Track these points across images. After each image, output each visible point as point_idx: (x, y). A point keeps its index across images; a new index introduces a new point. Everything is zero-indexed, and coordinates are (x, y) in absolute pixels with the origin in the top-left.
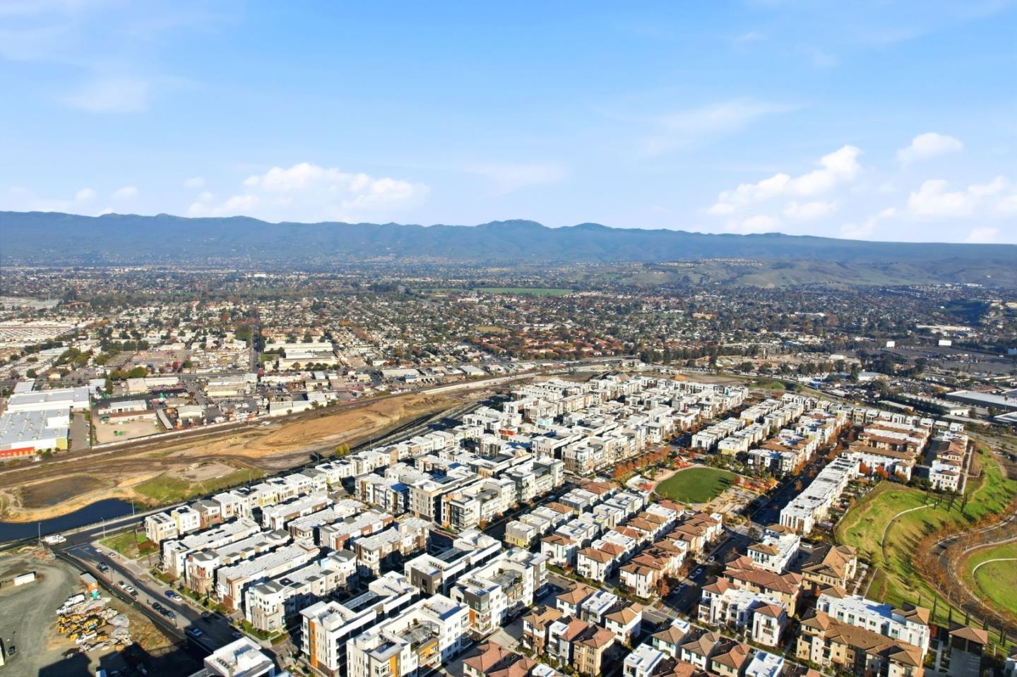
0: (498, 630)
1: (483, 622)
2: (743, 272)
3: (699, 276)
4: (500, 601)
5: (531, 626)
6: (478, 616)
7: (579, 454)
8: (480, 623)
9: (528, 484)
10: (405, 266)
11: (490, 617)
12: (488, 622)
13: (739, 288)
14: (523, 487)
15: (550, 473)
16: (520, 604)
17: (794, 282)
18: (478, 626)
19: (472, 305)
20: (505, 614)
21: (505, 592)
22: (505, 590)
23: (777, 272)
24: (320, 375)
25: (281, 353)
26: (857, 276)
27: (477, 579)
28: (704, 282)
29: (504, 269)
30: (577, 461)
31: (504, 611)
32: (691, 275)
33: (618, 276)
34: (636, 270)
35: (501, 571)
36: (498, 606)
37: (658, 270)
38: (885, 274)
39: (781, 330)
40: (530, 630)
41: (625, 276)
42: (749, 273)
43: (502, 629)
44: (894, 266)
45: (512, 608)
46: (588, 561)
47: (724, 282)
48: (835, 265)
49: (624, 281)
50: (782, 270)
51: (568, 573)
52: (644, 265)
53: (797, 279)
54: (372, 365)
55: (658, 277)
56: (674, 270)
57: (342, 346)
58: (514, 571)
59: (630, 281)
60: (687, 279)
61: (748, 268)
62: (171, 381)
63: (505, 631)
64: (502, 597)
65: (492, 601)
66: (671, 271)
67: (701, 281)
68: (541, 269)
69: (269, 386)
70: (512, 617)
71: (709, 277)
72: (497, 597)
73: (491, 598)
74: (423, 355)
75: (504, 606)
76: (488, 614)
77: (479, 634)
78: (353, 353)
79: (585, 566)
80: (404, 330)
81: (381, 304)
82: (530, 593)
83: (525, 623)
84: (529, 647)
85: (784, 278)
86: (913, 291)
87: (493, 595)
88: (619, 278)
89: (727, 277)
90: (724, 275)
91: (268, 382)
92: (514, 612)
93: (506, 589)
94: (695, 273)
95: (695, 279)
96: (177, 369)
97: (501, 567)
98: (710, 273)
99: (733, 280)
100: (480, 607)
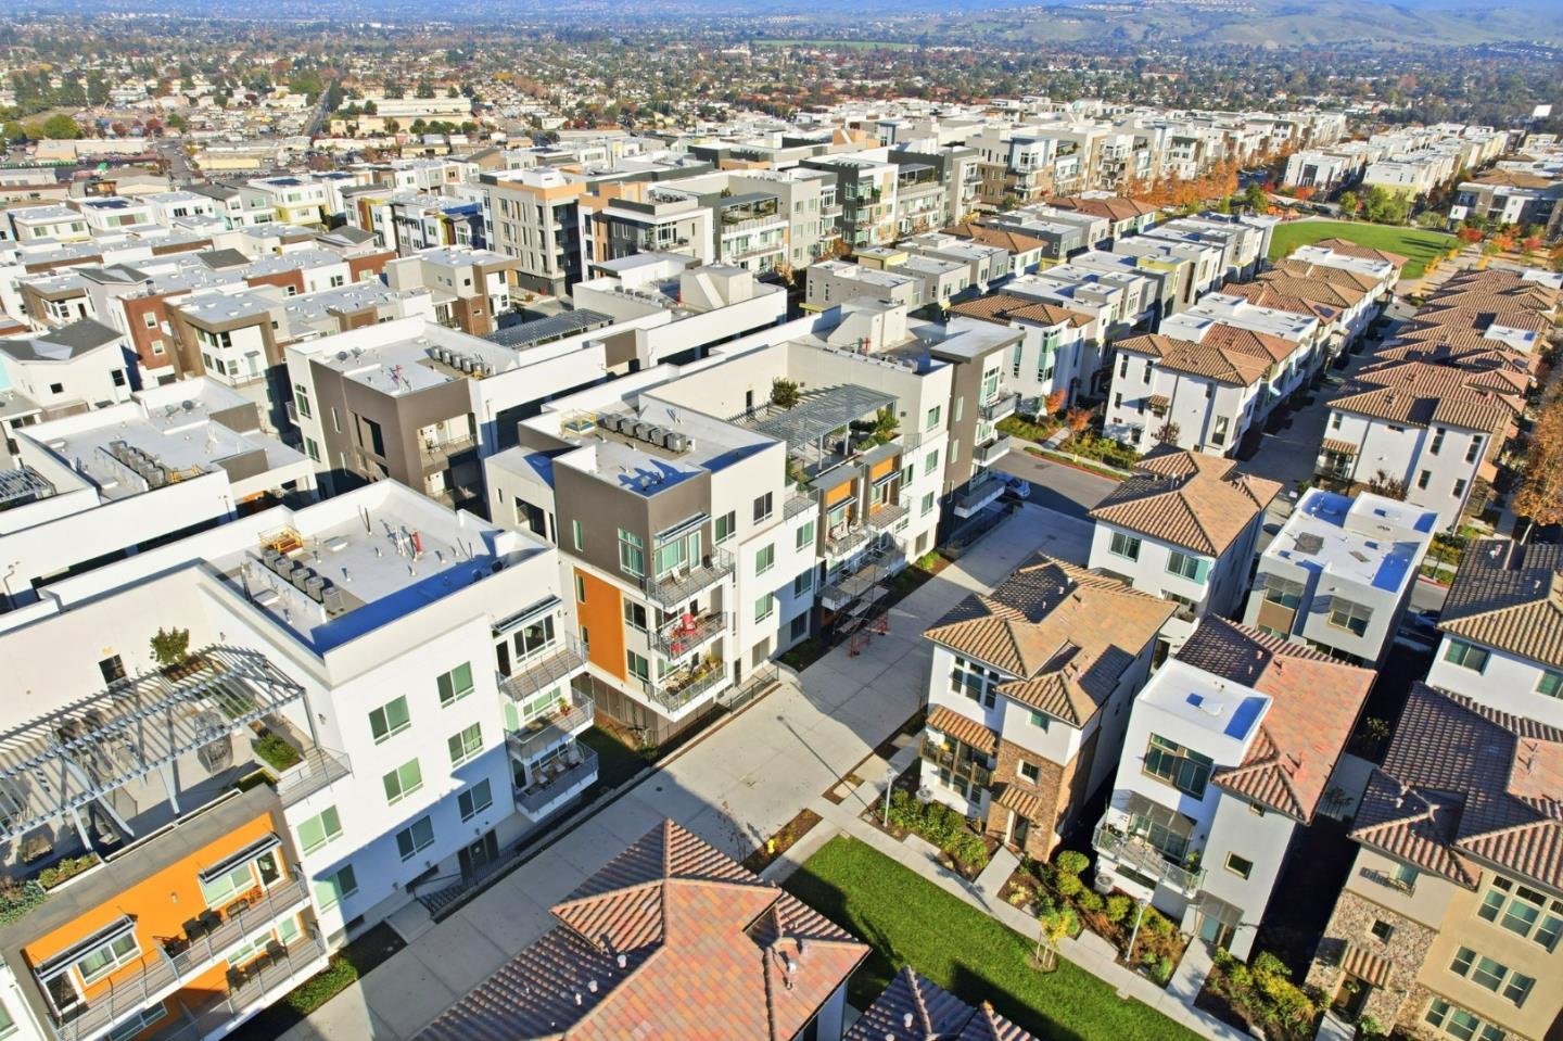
0: (765, 685)
1: (670, 649)
2: (1220, 20)
3: (1143, 28)
4: (781, 532)
5: (983, 688)
6: (638, 615)
7: (1019, 149)
8: (654, 657)
9: (876, 194)
10: (626, 16)
11: (716, 616)
12: (704, 649)
13: (1215, 47)
14: (861, 201)
15: (940, 178)
16: (883, 548)
17: (1313, 40)
18: (641, 667)
19: (740, 57)
20: (805, 603)
21: (806, 486)
22: (804, 478)
23: (1283, 22)
24: (435, 140)
25: (371, 110)
26: (1427, 31)
27: (653, 417)
28: (1150, 38)
29: (798, 18)
30: (1011, 172)
31: (800, 583)
32: (1127, 25)
33: (998, 26)
34: (1029, 17)
35: (784, 394)
36: (767, 558)
37: (1071, 17)
38: (1479, 27)
39: (1315, 94)
40: (976, 712)
41: (1012, 26)
42: (1233, 23)
43: (786, 676)
44: (1497, 13)
45: (844, 572)
46: (1161, 384)
47: (1186, 39)
48: (1389, 10)
49: (1009, 35)
50: (1293, 18)
51: (1061, 434)
52: (1045, 9)
53: (1319, 34)
54: (540, 127)
55: (1070, 30)
56: (1099, 18)
57: (489, 103)
58: (852, 394)
59: (1021, 34)
60: (1120, 32)
61: (1230, 14)
62: (134, 145)
63: (806, 691)
64: (790, 512)
65: (728, 524)
66: (1091, 17)
67: (1146, 37)
68: (862, 19)
69: (330, 155)
70: (843, 615)
71: (1160, 30)
72: (763, 507)
73: (718, 511)
74: (640, 113)
75: (796, 561)
76: (704, 600)
77: (650, 716)
78: (506, 112)
79: (1142, 405)
80: (610, 84)
81: (575, 54)
82: (928, 501)
83: (943, 663)
84: (961, 806)
85: (1295, 32)
86: (1540, 49)
87: (731, 491)
88: (1001, 31)
89: (1191, 32)
90: (1185, 26)
91: (329, 148)
92: (850, 588)
93: (813, 471)
94: (1135, 22)
95: (1136, 33)
96: (153, 129)
97: (783, 375)
98: (1162, 24)
99: (1203, 36)
100: (645, 560)
